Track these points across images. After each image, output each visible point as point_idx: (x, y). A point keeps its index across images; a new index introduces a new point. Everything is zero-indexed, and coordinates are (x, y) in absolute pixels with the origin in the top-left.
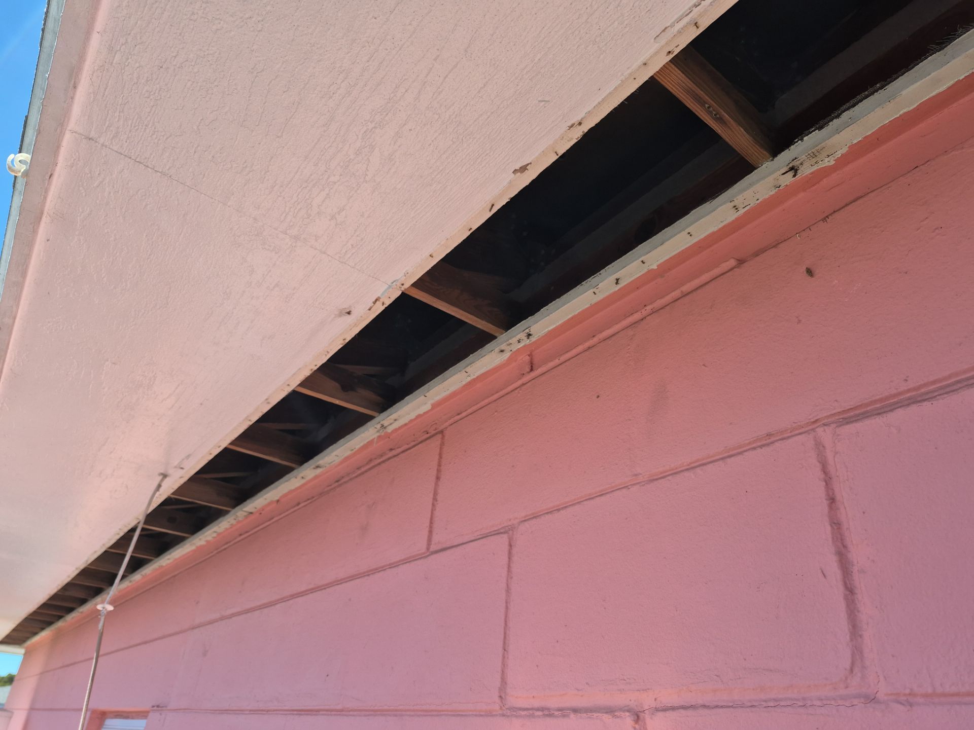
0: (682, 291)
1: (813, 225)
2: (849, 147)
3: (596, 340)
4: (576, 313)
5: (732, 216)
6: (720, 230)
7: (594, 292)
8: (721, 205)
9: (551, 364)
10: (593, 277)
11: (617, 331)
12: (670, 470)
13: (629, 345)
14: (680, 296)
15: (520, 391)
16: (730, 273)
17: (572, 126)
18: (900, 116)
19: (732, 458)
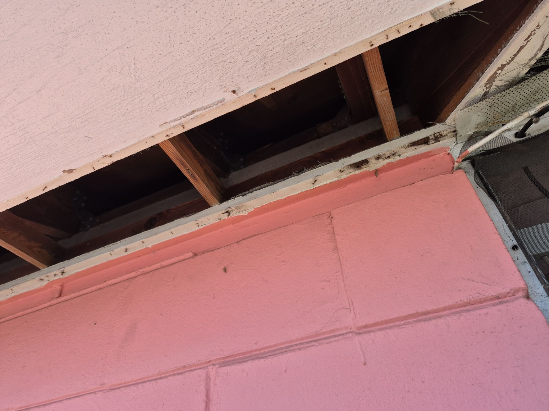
0: (161, 265)
1: (232, 244)
2: (255, 208)
3: (105, 284)
4: (98, 264)
5: (195, 229)
6: (189, 234)
7: (111, 254)
8: (190, 221)
9: (73, 295)
10: (112, 244)
11: (119, 281)
12: (124, 383)
13: (123, 292)
14: (159, 268)
15: (47, 310)
16: (188, 260)
17: (106, 156)
18: (278, 200)
19: (161, 380)
